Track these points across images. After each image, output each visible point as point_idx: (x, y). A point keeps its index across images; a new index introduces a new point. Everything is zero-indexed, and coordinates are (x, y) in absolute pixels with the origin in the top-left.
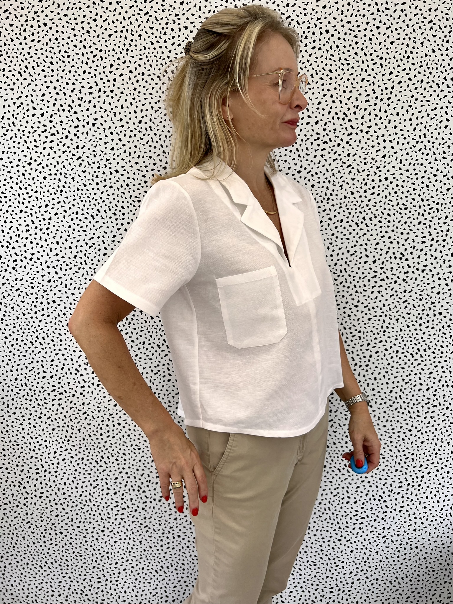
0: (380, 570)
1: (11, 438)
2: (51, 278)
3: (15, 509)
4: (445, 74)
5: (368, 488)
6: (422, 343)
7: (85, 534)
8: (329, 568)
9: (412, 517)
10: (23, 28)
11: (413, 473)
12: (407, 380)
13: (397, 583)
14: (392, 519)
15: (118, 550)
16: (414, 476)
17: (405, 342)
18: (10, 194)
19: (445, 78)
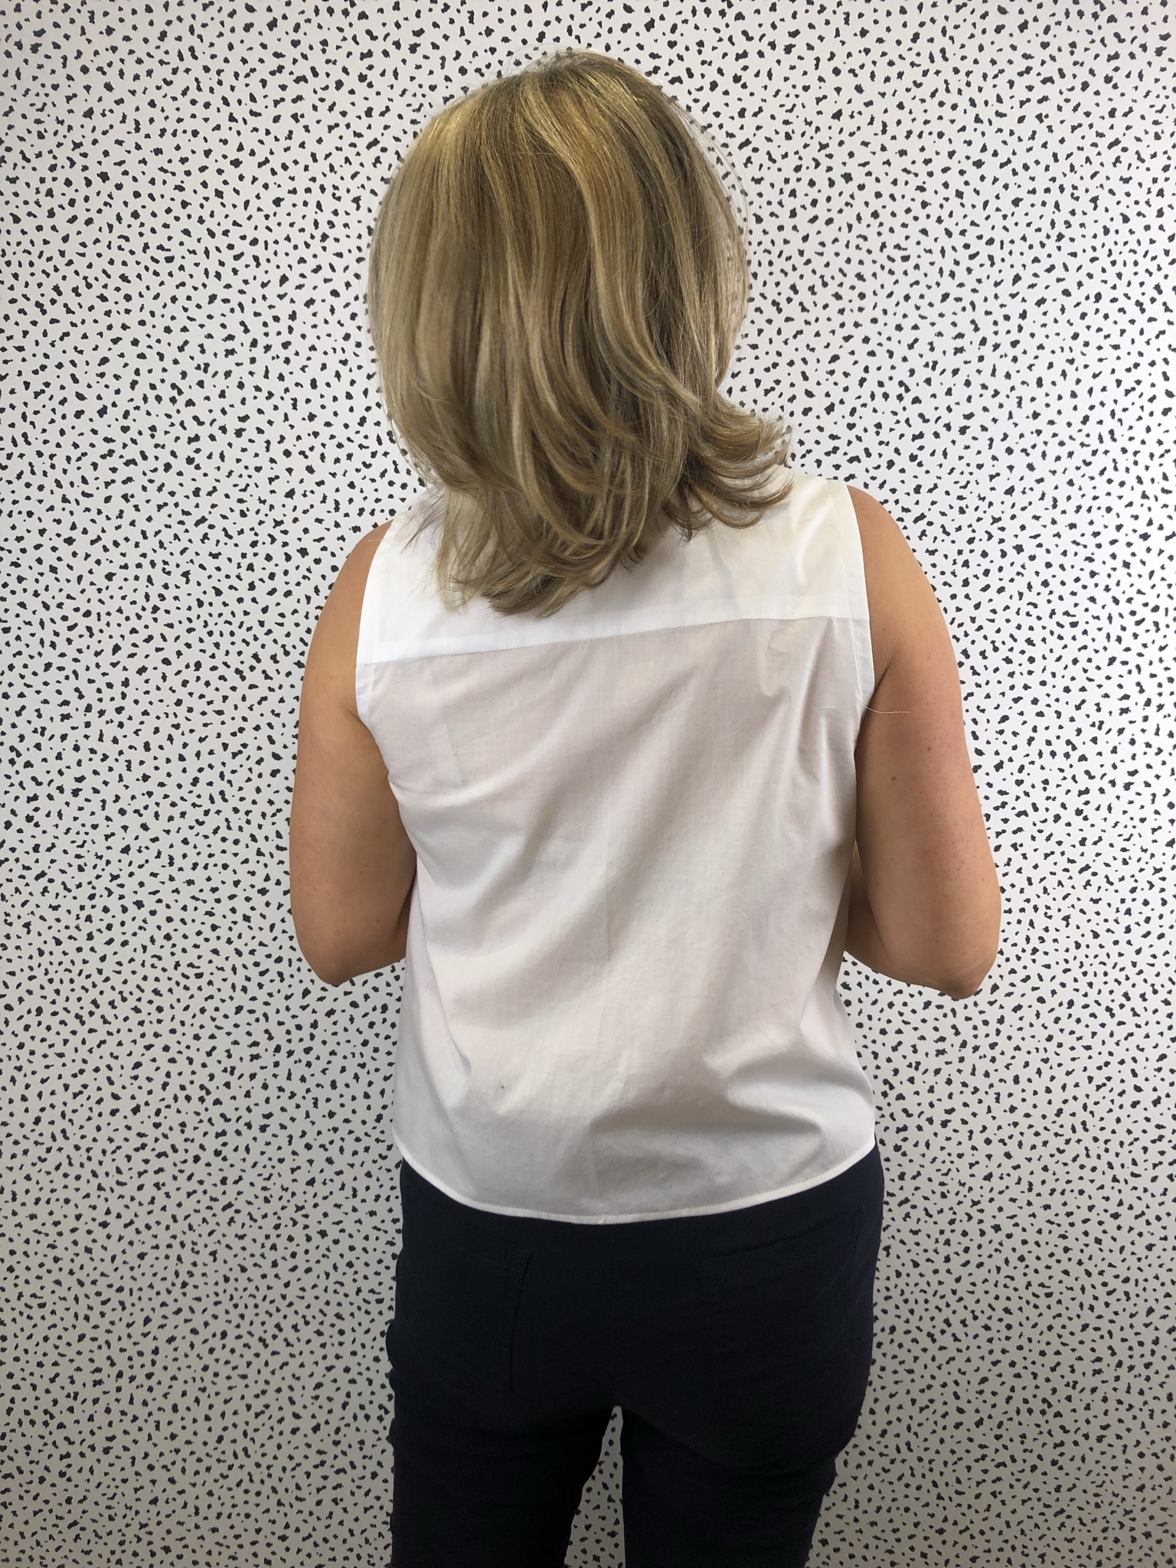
1: (22, 1287)
2: (129, 840)
3: (35, 1488)
4: (1158, 277)
5: (1011, 1381)
6: (1134, 978)
7: (234, 1549)
9: (1132, 1453)
10: (43, 188)
11: (1128, 1333)
12: (1099, 1078)
14: (1078, 1462)
16: (1133, 1341)
17: (1090, 978)
18: (19, 622)
19: (1158, 288)
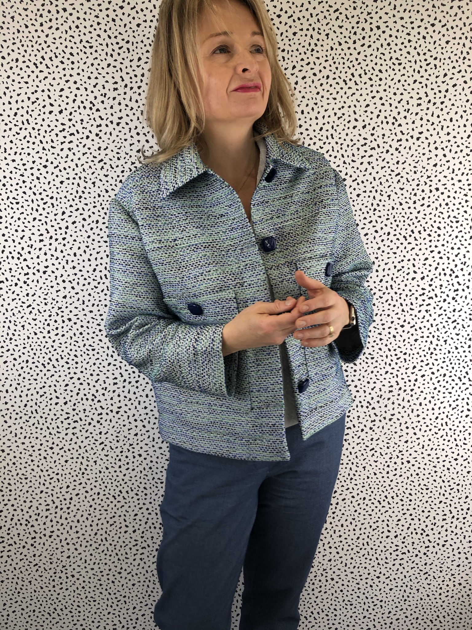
0: (420, 608)
1: (18, 471)
2: (66, 293)
3: (21, 550)
5: (410, 521)
7: (100, 576)
8: (366, 607)
9: (456, 552)
11: (457, 505)
12: (454, 405)
13: (438, 622)
14: (434, 554)
15: (136, 593)
16: (459, 508)
17: (453, 365)
18: (23, 200)
